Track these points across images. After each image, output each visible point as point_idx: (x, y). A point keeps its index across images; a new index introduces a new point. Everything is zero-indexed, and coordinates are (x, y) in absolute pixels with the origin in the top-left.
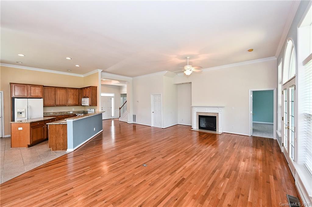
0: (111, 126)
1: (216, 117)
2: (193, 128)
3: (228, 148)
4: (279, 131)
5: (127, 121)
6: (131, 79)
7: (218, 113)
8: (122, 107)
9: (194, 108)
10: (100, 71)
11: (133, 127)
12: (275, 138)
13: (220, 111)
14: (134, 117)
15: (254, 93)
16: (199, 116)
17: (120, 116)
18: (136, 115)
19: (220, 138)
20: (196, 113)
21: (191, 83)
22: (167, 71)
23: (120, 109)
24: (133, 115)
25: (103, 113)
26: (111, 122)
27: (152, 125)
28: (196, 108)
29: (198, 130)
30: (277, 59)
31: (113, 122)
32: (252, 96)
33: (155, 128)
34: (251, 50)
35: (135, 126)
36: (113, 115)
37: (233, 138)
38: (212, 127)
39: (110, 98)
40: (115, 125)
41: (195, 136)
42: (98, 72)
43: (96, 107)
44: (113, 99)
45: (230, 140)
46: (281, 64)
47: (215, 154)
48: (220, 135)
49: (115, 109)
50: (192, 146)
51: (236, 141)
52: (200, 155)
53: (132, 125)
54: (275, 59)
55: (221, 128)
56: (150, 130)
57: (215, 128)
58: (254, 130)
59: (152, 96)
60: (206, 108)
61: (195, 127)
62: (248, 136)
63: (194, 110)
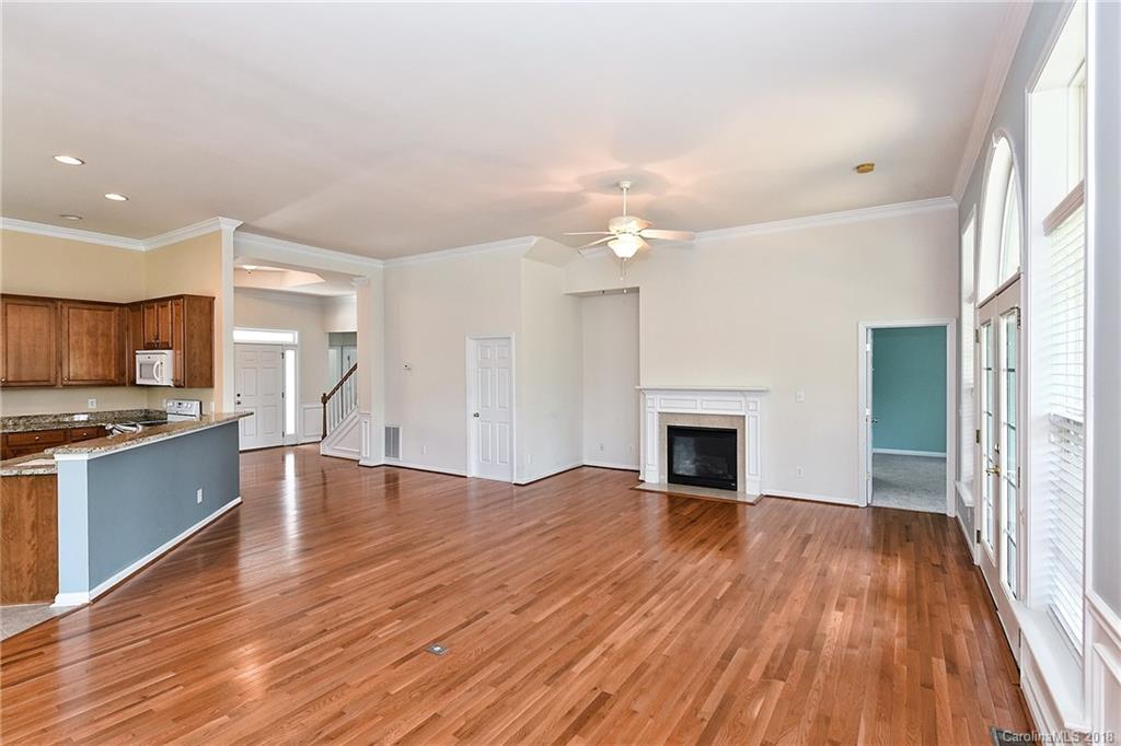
0: (283, 478)
1: (734, 432)
2: (643, 481)
3: (780, 559)
4: (967, 484)
5: (359, 453)
6: (379, 265)
7: (744, 417)
8: (333, 393)
9: (647, 397)
10: (228, 226)
11: (383, 480)
12: (951, 512)
13: (752, 406)
14: (392, 436)
15: (880, 336)
16: (670, 428)
17: (325, 435)
18: (398, 429)
19: (751, 518)
20: (656, 418)
21: (637, 290)
22: (535, 239)
23: (325, 399)
24: (387, 429)
25: (241, 420)
26: (283, 459)
27: (473, 471)
28: (657, 397)
29: (666, 490)
30: (960, 208)
31: (290, 460)
32: (869, 347)
33: (484, 484)
35: (393, 478)
36: (290, 429)
37: (800, 516)
38: (721, 472)
39: (280, 350)
40: (301, 473)
41: (655, 510)
42: (220, 231)
43: (207, 391)
44: (290, 355)
45: (786, 527)
46: (972, 225)
47: (729, 584)
48: (752, 504)
49: (301, 402)
50: (640, 554)
51: (811, 530)
52: (673, 590)
53: (383, 474)
54: (950, 204)
55: (757, 477)
56: (465, 491)
57: (730, 477)
58: (878, 484)
59: (471, 345)
60: (696, 398)
61: (654, 474)
62: (857, 507)
63: (649, 403)
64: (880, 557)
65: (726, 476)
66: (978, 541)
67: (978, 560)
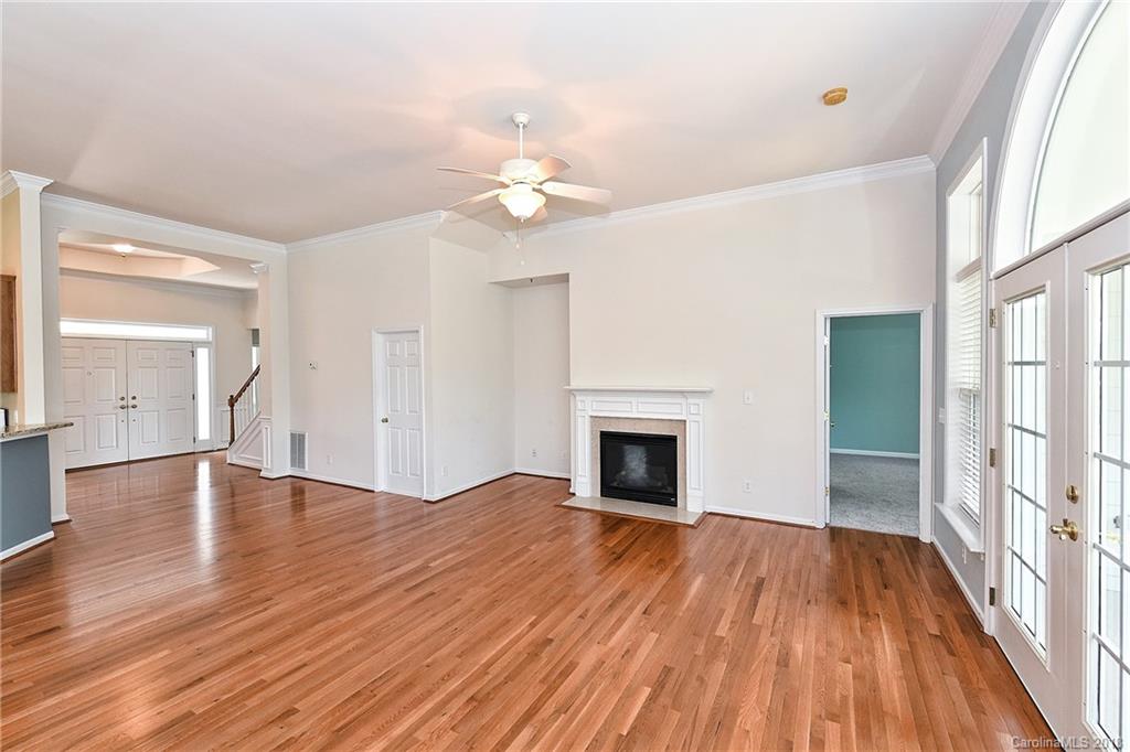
0: (195, 488)
1: (673, 439)
2: (574, 494)
3: (723, 630)
4: (952, 509)
5: (261, 462)
6: (280, 250)
7: (685, 421)
8: (240, 395)
9: (577, 398)
11: (289, 492)
12: (926, 536)
13: (693, 409)
14: (298, 442)
15: (838, 325)
16: (603, 434)
17: (233, 440)
18: (303, 436)
19: (693, 548)
20: (588, 420)
21: (565, 278)
22: (444, 214)
23: (232, 402)
24: (293, 436)
26: (195, 467)
27: (381, 486)
28: (589, 399)
29: (598, 508)
30: (937, 170)
31: (204, 469)
32: (827, 341)
33: (396, 501)
34: (833, 98)
35: (298, 489)
36: (204, 432)
37: (749, 545)
38: (660, 484)
39: (191, 348)
40: (216, 481)
42: (18, 189)
44: (203, 355)
45: (733, 564)
47: (647, 691)
48: (692, 527)
49: (217, 406)
50: (533, 625)
51: (763, 571)
53: (289, 487)
54: (926, 166)
55: (699, 492)
56: (372, 508)
57: (670, 490)
58: (837, 494)
59: (379, 341)
60: (629, 399)
61: (585, 485)
62: (814, 528)
63: (580, 406)
64: (857, 621)
65: (663, 488)
66: (992, 603)
67: (990, 628)
